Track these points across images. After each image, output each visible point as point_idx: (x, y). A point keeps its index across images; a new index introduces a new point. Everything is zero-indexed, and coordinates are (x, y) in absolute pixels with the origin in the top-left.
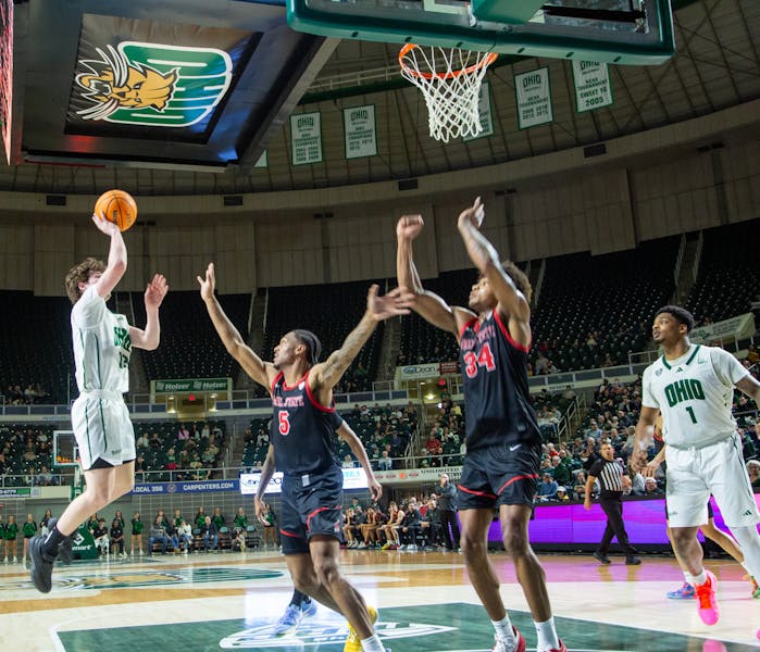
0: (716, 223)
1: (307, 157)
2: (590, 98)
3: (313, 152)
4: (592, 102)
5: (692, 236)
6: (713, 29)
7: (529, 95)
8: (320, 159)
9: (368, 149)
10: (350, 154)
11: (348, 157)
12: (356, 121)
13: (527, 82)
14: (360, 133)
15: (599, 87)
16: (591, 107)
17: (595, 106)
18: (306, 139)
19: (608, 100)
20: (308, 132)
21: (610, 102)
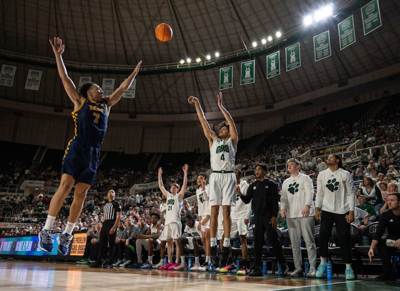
0: (167, 151)
1: (6, 83)
2: (127, 94)
3: (9, 82)
4: (128, 95)
5: (159, 154)
6: (176, 87)
7: (106, 86)
8: (12, 86)
9: (35, 87)
10: (26, 87)
11: (25, 88)
12: (33, 75)
13: (107, 81)
14: (34, 80)
15: (131, 91)
16: (127, 97)
17: (129, 97)
18: (7, 76)
19: (133, 96)
20: (8, 73)
21: (134, 97)
